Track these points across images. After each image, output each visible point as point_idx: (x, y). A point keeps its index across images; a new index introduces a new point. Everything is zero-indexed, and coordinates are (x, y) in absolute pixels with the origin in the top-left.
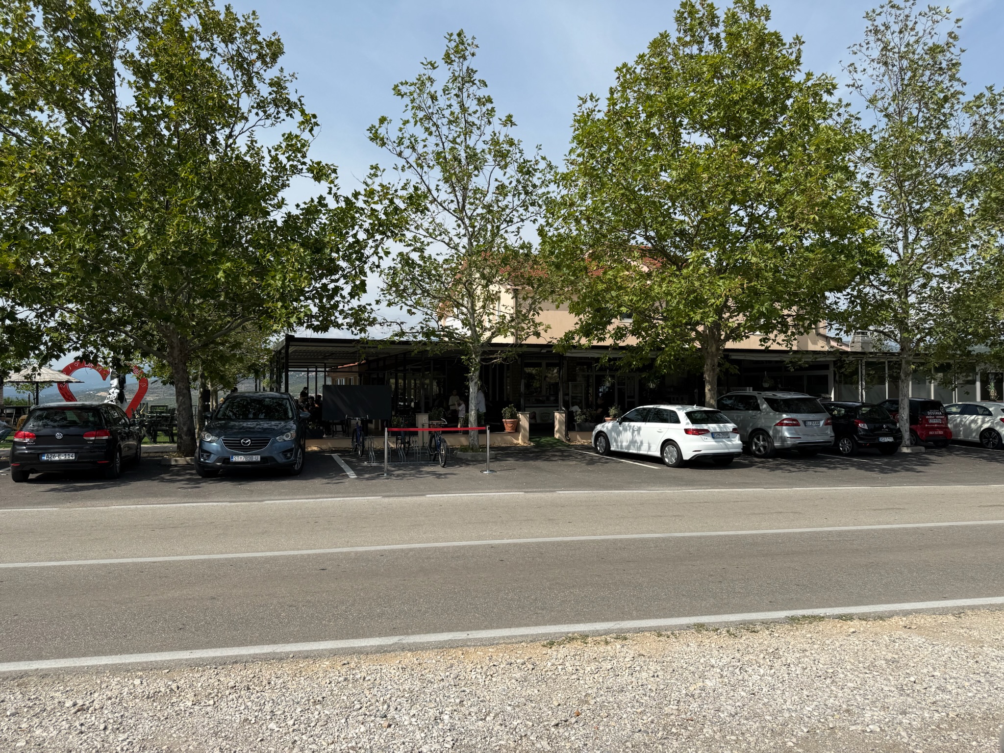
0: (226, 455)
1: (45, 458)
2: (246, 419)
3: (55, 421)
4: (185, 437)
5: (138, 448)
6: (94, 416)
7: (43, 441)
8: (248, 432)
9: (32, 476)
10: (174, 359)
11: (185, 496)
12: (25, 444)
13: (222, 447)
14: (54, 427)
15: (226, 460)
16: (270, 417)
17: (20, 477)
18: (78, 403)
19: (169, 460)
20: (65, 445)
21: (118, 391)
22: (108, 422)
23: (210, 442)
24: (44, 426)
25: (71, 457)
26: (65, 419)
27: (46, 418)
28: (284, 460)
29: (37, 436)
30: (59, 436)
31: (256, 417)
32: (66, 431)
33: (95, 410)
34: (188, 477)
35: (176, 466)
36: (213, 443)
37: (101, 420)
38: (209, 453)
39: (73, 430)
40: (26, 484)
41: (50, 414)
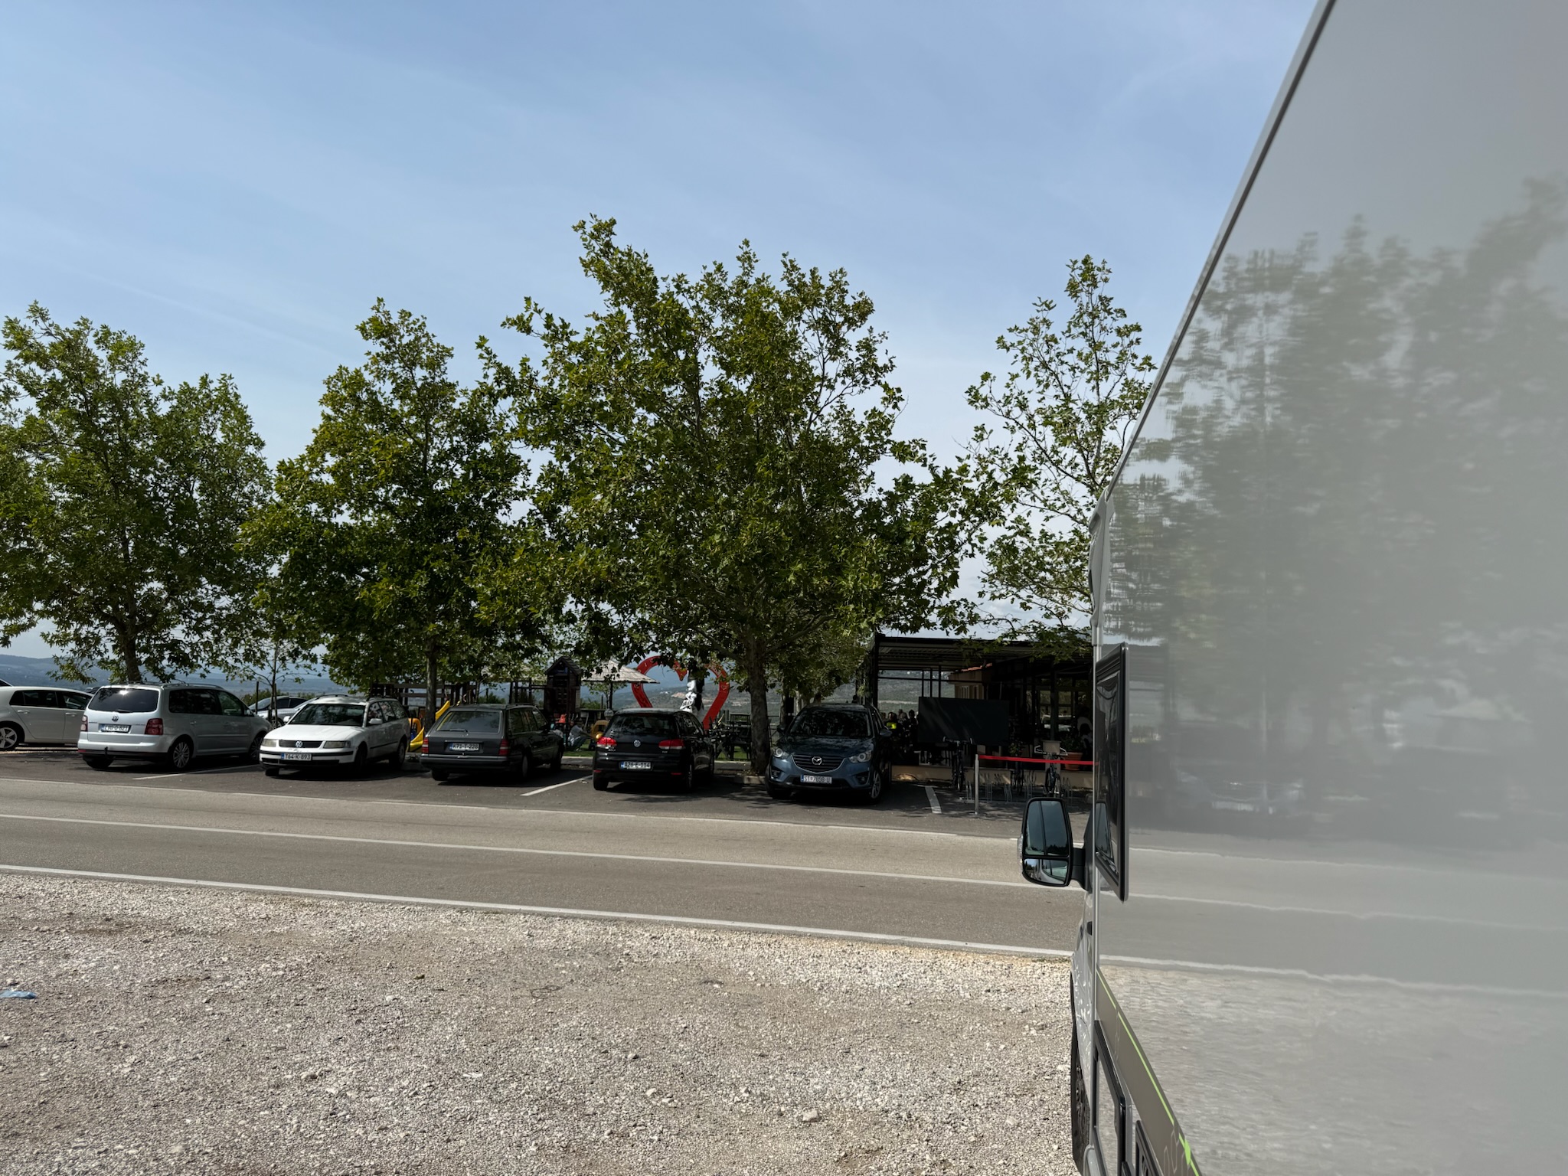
0: (796, 774)
1: (623, 766)
2: (824, 734)
3: (634, 728)
4: (759, 753)
5: (711, 763)
6: (669, 724)
7: (623, 748)
8: (820, 750)
9: (611, 785)
10: (750, 663)
11: (752, 815)
12: (606, 751)
13: (792, 765)
14: (632, 734)
15: (796, 780)
16: (848, 734)
17: (600, 785)
18: (654, 709)
19: (742, 778)
20: (642, 754)
21: (694, 695)
22: (682, 731)
23: (781, 758)
24: (625, 732)
25: (647, 767)
26: (642, 726)
27: (626, 724)
28: (858, 785)
29: (617, 743)
30: (637, 743)
31: (834, 734)
32: (643, 738)
33: (670, 718)
34: (759, 797)
35: (748, 785)
36: (784, 760)
37: (675, 727)
38: (779, 771)
39: (649, 738)
40: (605, 793)
41: (630, 720)
